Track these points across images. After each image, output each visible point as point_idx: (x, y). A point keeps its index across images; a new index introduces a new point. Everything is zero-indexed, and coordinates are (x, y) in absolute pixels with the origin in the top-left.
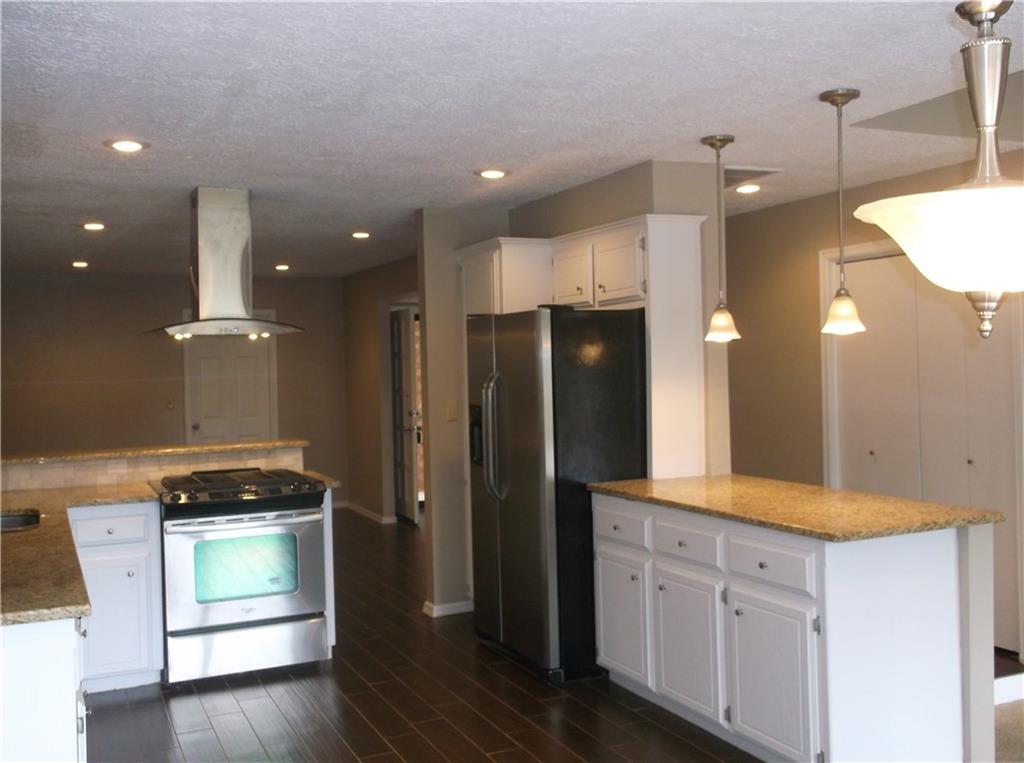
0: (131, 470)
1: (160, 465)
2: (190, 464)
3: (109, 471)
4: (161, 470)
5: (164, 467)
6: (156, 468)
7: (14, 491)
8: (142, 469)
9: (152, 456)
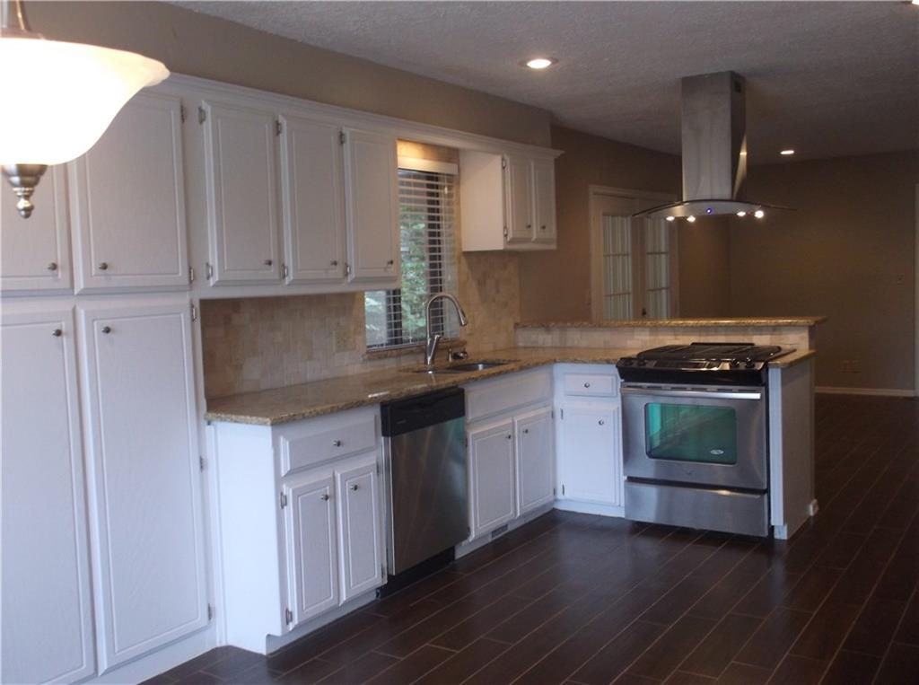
0: (652, 337)
1: (676, 335)
2: (700, 335)
3: (636, 337)
4: (676, 339)
5: (679, 337)
6: (673, 337)
7: (570, 348)
8: (661, 337)
9: (666, 326)
